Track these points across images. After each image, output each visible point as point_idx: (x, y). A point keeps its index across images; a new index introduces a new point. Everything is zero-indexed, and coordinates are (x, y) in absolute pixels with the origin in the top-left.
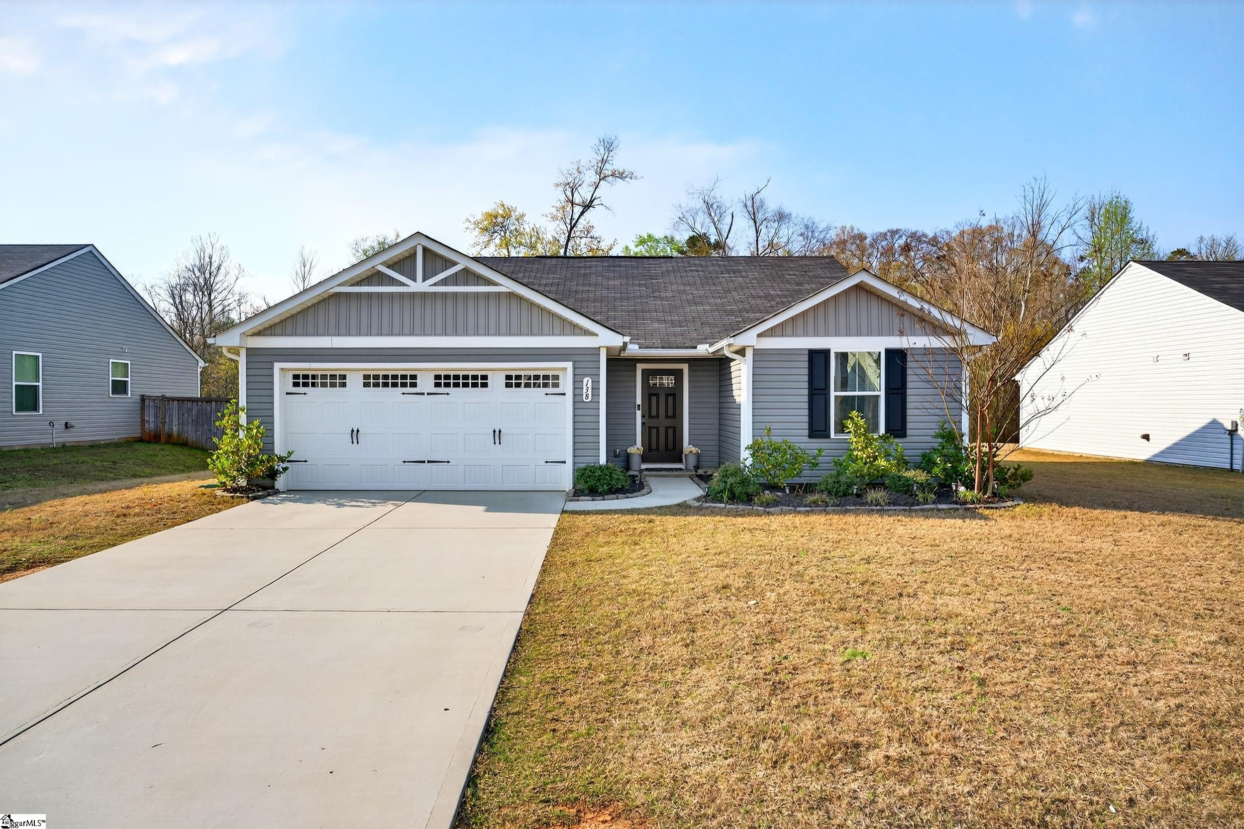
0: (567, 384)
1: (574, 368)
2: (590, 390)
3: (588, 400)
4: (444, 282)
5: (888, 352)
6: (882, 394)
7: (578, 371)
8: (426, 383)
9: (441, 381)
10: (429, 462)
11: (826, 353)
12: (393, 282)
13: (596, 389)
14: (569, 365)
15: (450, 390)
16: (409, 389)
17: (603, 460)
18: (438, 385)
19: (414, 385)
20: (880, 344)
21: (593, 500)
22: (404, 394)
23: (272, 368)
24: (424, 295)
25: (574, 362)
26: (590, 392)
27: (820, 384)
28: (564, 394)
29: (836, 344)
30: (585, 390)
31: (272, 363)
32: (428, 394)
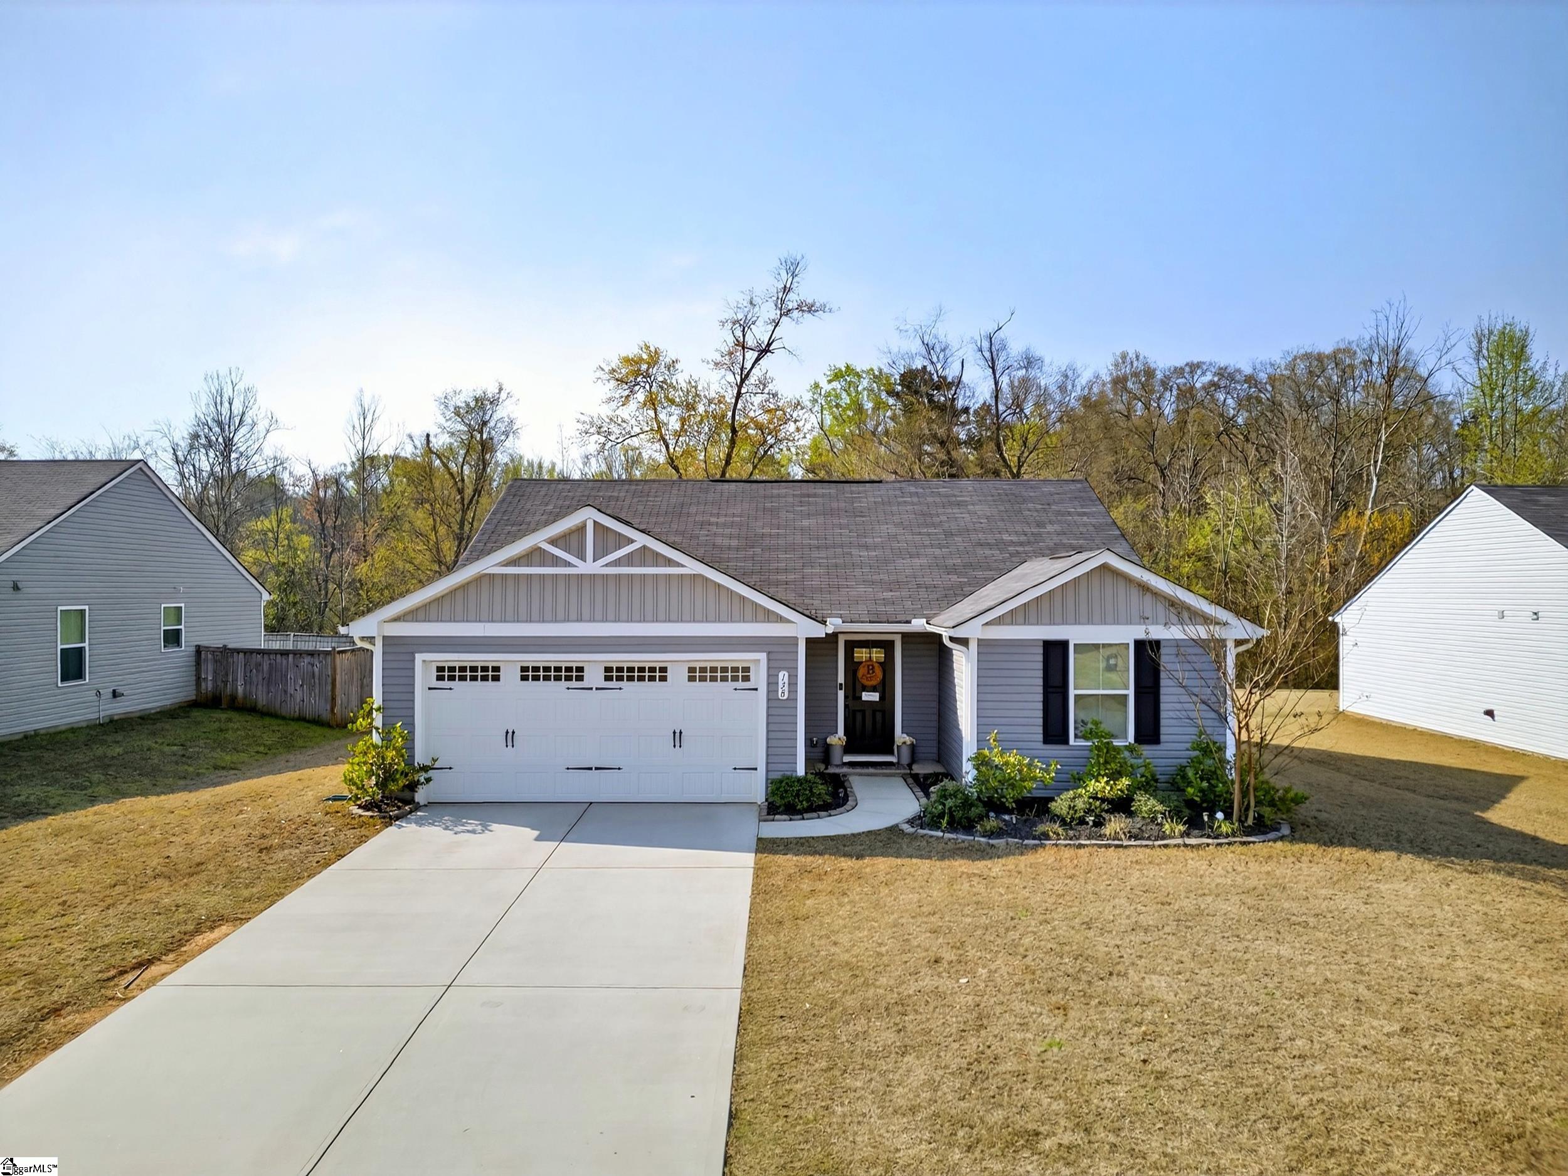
0: (759, 677)
1: (769, 660)
2: (786, 685)
3: (785, 697)
4: (617, 563)
5: (1140, 645)
6: (1131, 692)
7: (773, 664)
8: (594, 676)
9: (612, 674)
10: (597, 769)
11: (1064, 644)
12: (556, 561)
13: (793, 684)
14: (762, 657)
15: (624, 684)
16: (574, 684)
17: (801, 771)
18: (608, 678)
19: (580, 678)
20: (1128, 634)
21: (791, 820)
22: (568, 689)
23: (413, 661)
24: (593, 577)
25: (769, 653)
26: (786, 688)
27: (1056, 681)
28: (756, 689)
29: (1074, 634)
30: (780, 685)
31: (413, 654)
32: (597, 689)
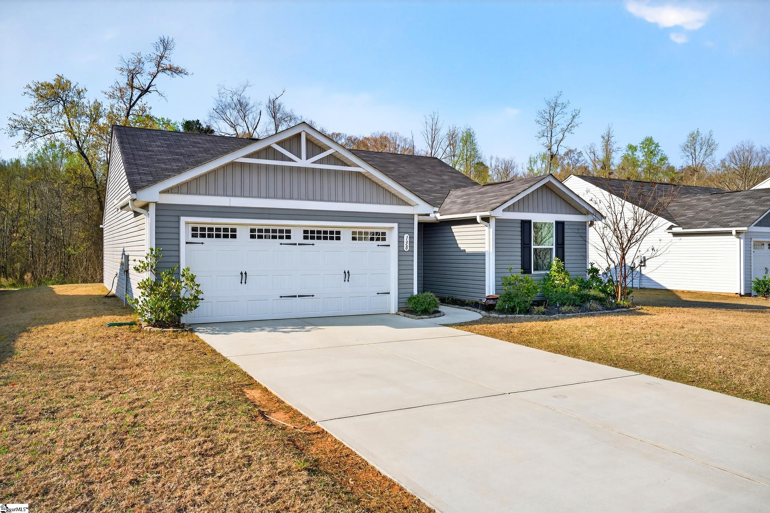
0: (393, 238)
1: (399, 228)
2: (408, 243)
3: (407, 250)
4: (321, 161)
5: (557, 223)
6: (554, 247)
7: (402, 230)
8: (297, 236)
9: (309, 235)
10: (299, 296)
11: (530, 222)
12: (284, 158)
13: (411, 242)
14: (395, 225)
15: (315, 241)
16: (285, 241)
17: (415, 292)
18: (306, 238)
19: (289, 237)
22: (281, 244)
23: (179, 222)
24: (306, 170)
25: (399, 223)
26: (408, 245)
27: (527, 242)
28: (389, 246)
29: (535, 217)
30: (405, 243)
31: (179, 217)
32: (299, 244)
